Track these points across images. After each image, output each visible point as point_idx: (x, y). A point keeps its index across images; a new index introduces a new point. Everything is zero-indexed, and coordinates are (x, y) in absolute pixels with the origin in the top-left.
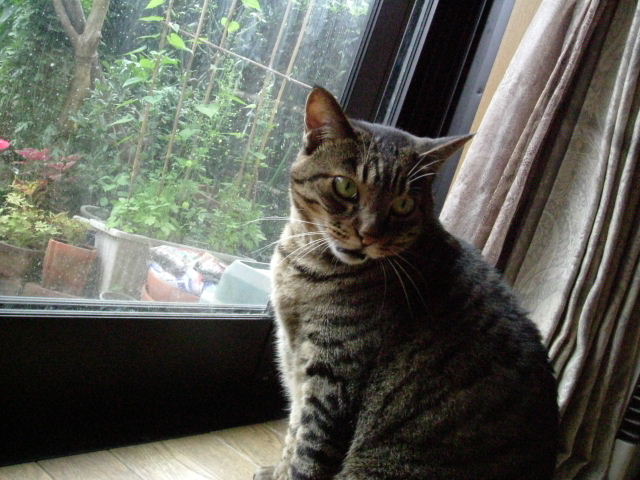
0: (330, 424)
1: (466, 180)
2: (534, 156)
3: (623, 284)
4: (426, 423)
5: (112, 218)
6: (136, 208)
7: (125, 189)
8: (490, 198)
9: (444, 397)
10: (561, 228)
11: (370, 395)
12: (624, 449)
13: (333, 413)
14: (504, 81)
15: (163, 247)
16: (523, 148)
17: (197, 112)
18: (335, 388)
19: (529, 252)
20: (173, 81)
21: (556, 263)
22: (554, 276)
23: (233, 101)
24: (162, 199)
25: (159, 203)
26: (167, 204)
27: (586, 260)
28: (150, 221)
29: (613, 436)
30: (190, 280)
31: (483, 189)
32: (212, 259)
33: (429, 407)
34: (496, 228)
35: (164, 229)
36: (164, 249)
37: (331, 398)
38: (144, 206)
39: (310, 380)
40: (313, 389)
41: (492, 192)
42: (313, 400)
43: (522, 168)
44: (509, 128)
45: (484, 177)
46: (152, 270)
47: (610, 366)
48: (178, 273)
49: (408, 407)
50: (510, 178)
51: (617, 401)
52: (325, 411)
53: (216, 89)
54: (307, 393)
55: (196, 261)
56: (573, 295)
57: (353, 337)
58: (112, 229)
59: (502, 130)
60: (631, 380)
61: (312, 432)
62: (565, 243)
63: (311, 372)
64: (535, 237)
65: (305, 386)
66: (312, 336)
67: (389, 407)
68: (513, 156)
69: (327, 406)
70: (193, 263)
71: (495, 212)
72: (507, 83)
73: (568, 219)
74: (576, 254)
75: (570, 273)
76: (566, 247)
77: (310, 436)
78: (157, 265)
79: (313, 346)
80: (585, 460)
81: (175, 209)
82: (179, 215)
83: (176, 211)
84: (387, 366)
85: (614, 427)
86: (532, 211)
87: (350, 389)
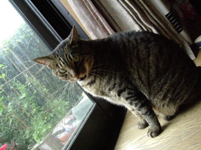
0: (135, 98)
1: (91, 30)
2: (96, 9)
3: (142, 8)
4: (153, 72)
5: (37, 141)
6: (38, 132)
7: (30, 132)
8: (99, 27)
9: (149, 63)
10: (118, 14)
11: (135, 83)
12: (183, 33)
13: (133, 95)
14: (71, 5)
15: (54, 131)
16: (92, 11)
17: (21, 99)
18: (127, 91)
19: (119, 26)
20: (8, 102)
21: (126, 21)
22: (129, 23)
23: (25, 88)
24: (40, 123)
25: (41, 125)
26: (42, 123)
27: (131, 13)
28: (44, 130)
29: (178, 34)
30: (68, 128)
31: (96, 28)
32: (66, 119)
33: (149, 69)
34: (108, 30)
35: (49, 128)
36: (55, 131)
37: (129, 94)
38: (39, 130)
39: (121, 97)
40: (124, 97)
41: (98, 25)
42: (127, 99)
43: (97, 14)
44: (84, 11)
45: (93, 25)
46: (59, 137)
47: (161, 24)
48: (64, 130)
49: (145, 74)
50: (98, 18)
51: (170, 28)
52: (131, 97)
53: (18, 91)
54: (124, 99)
55: (64, 124)
56: (138, 21)
57: (115, 80)
58: (40, 142)
59: (84, 13)
60: (167, 21)
61: (135, 104)
62: (123, 15)
63: (119, 95)
64: (117, 22)
65: (122, 99)
66: (110, 90)
67: (142, 79)
68: (92, 14)
69: (130, 95)
70: (64, 125)
71: (104, 28)
72: (72, 4)
73: (117, 11)
74: (127, 14)
75: (131, 19)
76: (124, 16)
77: (136, 105)
78: (58, 136)
79: (112, 91)
80: (180, 44)
81: (45, 121)
82: (47, 122)
83: (46, 122)
84: (131, 74)
85: (176, 32)
86: (110, 19)
87: (130, 87)
